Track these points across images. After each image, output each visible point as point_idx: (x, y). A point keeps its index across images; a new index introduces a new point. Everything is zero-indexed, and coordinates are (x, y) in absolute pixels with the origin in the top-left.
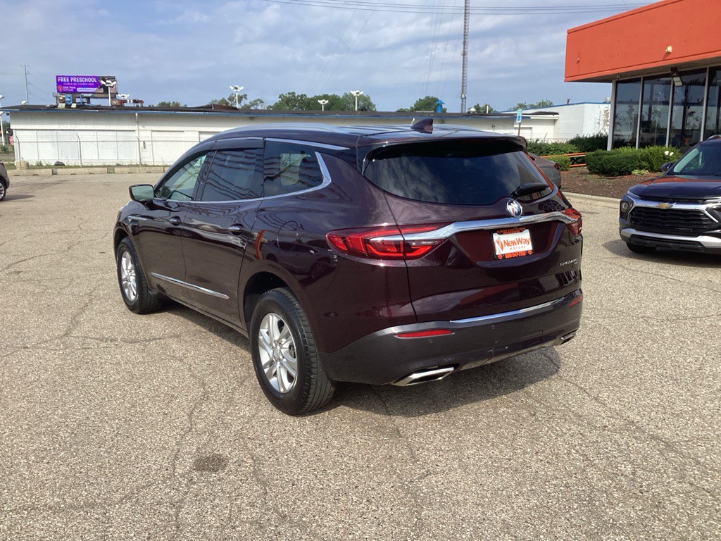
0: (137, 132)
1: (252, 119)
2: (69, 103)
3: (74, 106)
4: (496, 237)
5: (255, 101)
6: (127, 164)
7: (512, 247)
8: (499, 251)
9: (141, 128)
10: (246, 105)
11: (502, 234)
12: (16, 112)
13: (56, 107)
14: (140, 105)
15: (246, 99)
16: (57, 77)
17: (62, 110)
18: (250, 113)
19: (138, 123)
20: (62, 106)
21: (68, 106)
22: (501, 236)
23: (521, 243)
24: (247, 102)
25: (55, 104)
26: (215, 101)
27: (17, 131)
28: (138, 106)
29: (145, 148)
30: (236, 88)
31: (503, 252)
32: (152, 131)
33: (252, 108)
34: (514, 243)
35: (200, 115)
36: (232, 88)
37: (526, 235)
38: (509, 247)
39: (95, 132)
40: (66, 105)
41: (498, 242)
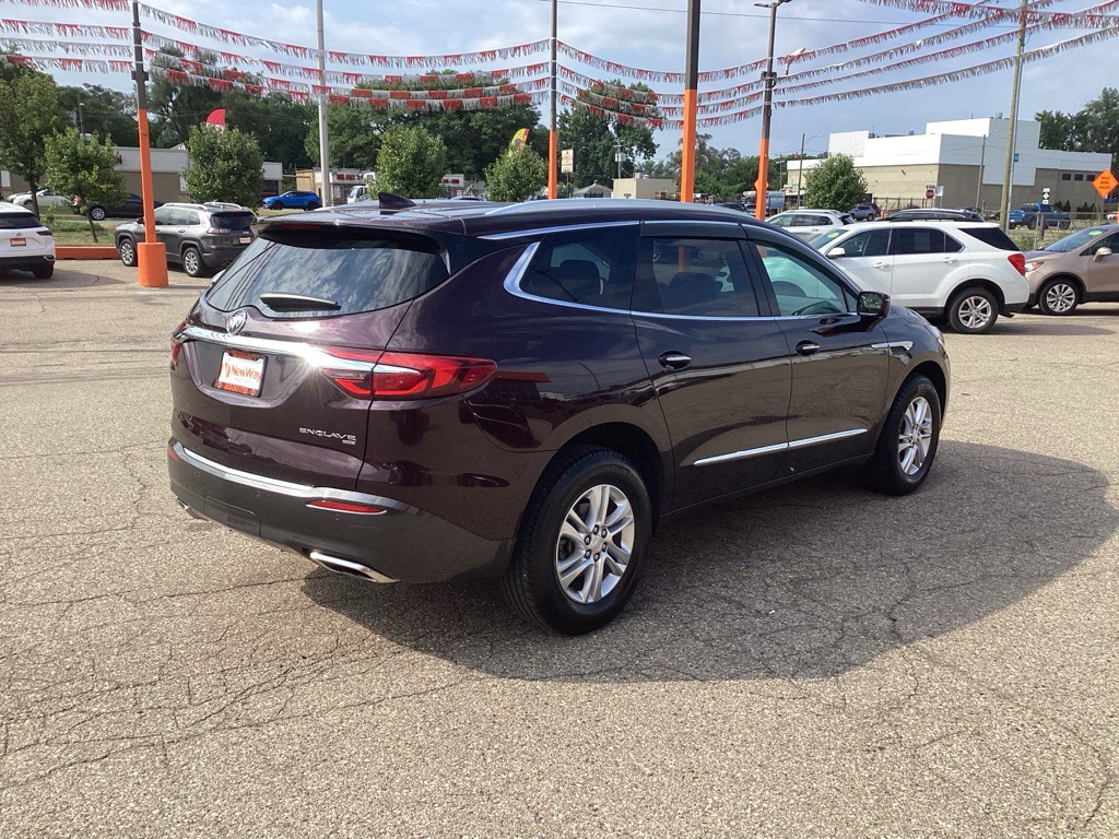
4: (226, 358)
7: (239, 378)
8: (223, 376)
11: (232, 355)
22: (231, 358)
23: (251, 377)
31: (225, 380)
34: (242, 373)
38: (236, 376)
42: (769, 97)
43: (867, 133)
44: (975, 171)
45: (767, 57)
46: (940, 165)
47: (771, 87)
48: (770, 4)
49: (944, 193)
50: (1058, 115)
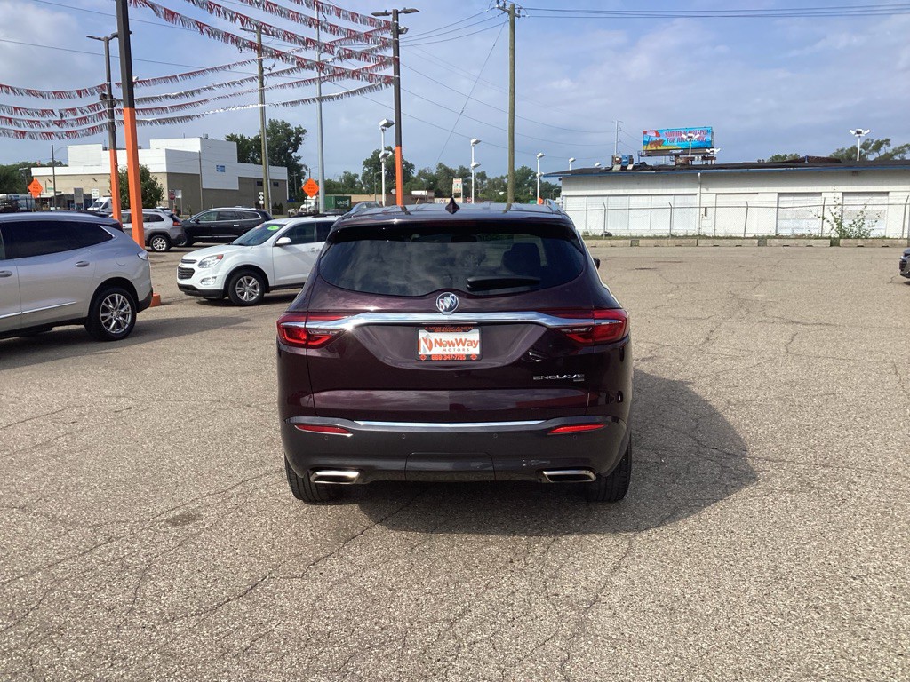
0: (698, 195)
1: (855, 174)
2: (625, 165)
3: (630, 167)
4: (422, 334)
5: (902, 147)
6: (682, 235)
7: (448, 348)
8: (424, 350)
9: (704, 190)
10: (887, 154)
11: (433, 331)
12: (568, 177)
13: (611, 169)
14: (709, 162)
15: (888, 144)
16: (645, 133)
17: (616, 173)
18: (852, 167)
19: (701, 184)
20: (617, 167)
21: (624, 168)
22: (430, 334)
23: (464, 345)
24: (889, 149)
25: (610, 166)
26: (842, 150)
27: (568, 198)
28: (707, 164)
29: (706, 215)
30: (859, 133)
31: (429, 353)
32: (717, 194)
33: (897, 158)
34: (451, 344)
35: (781, 172)
36: (853, 133)
37: (475, 336)
38: (442, 348)
39: (650, 197)
40: (622, 167)
41: (425, 341)
42: (111, 116)
43: (101, 146)
44: (195, 178)
45: (105, 81)
46: (168, 173)
47: (113, 107)
48: (102, 37)
49: (183, 195)
50: (242, 137)
